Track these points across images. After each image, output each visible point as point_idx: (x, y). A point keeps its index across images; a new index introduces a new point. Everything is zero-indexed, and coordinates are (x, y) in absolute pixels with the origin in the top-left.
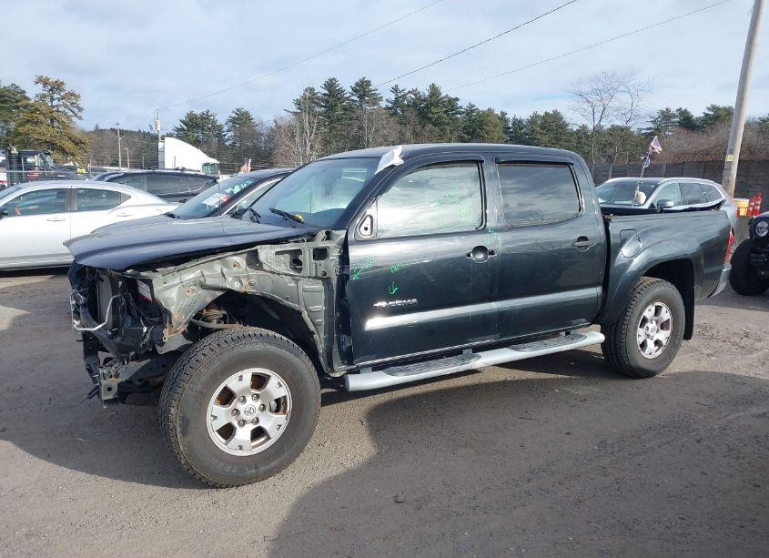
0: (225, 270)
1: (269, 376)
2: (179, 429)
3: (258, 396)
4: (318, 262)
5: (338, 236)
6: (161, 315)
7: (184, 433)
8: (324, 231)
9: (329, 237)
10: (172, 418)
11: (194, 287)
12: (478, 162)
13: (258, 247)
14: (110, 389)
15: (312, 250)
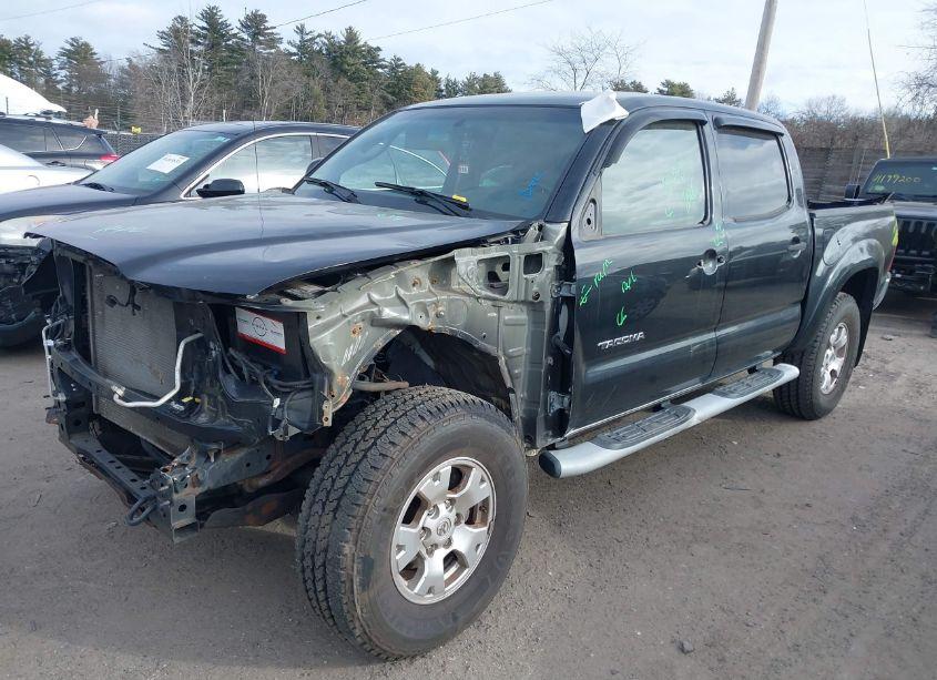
0: (402, 292)
1: (471, 468)
2: (357, 580)
3: (452, 501)
4: (530, 276)
5: (557, 233)
6: (308, 375)
7: (365, 585)
8: (536, 225)
9: (542, 236)
10: (347, 562)
11: (361, 324)
12: (698, 124)
13: (455, 252)
14: (183, 508)
15: (523, 257)
